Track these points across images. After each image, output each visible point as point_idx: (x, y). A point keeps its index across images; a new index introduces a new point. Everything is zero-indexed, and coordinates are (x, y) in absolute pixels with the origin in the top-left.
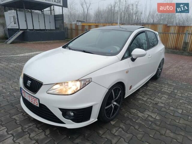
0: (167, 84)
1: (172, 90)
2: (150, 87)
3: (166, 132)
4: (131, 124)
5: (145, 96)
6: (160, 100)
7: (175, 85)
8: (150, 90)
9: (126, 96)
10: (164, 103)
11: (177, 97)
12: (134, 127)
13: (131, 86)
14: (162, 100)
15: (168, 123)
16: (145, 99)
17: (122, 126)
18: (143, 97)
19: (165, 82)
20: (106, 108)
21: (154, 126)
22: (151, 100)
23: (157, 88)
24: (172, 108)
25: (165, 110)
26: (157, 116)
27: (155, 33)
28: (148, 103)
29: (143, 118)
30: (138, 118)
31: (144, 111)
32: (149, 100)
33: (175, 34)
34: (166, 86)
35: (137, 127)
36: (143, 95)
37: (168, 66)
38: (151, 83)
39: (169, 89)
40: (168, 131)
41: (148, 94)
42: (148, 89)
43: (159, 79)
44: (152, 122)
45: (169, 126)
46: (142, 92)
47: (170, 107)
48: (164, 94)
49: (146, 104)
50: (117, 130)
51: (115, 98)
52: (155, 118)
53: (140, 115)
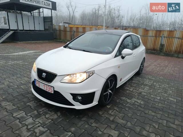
0: (148, 78)
1: (152, 83)
2: (134, 81)
3: (148, 112)
4: (123, 107)
5: (131, 88)
6: (143, 91)
7: (154, 79)
8: (135, 83)
9: (118, 86)
10: (146, 92)
11: (156, 88)
12: (125, 109)
13: (121, 79)
14: (145, 90)
15: (150, 106)
16: (131, 90)
17: (115, 108)
18: (130, 88)
19: (146, 77)
20: (104, 94)
21: (140, 108)
22: (136, 91)
23: (140, 81)
24: (152, 96)
25: (147, 97)
26: (142, 102)
27: (137, 37)
28: (134, 93)
29: (131, 103)
30: (127, 103)
31: (132, 98)
32: (134, 90)
33: (153, 37)
34: (147, 80)
35: (127, 109)
36: (130, 87)
37: (148, 64)
38: (135, 78)
39: (149, 82)
40: (150, 111)
41: (133, 86)
42: (133, 82)
43: (141, 74)
44: (138, 106)
45: (151, 108)
46: (129, 84)
47: (150, 95)
48: (146, 86)
49: (132, 93)
50: (112, 112)
51: (111, 87)
52: (140, 103)
53: (128, 101)
